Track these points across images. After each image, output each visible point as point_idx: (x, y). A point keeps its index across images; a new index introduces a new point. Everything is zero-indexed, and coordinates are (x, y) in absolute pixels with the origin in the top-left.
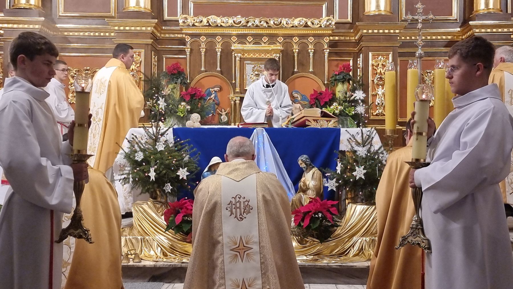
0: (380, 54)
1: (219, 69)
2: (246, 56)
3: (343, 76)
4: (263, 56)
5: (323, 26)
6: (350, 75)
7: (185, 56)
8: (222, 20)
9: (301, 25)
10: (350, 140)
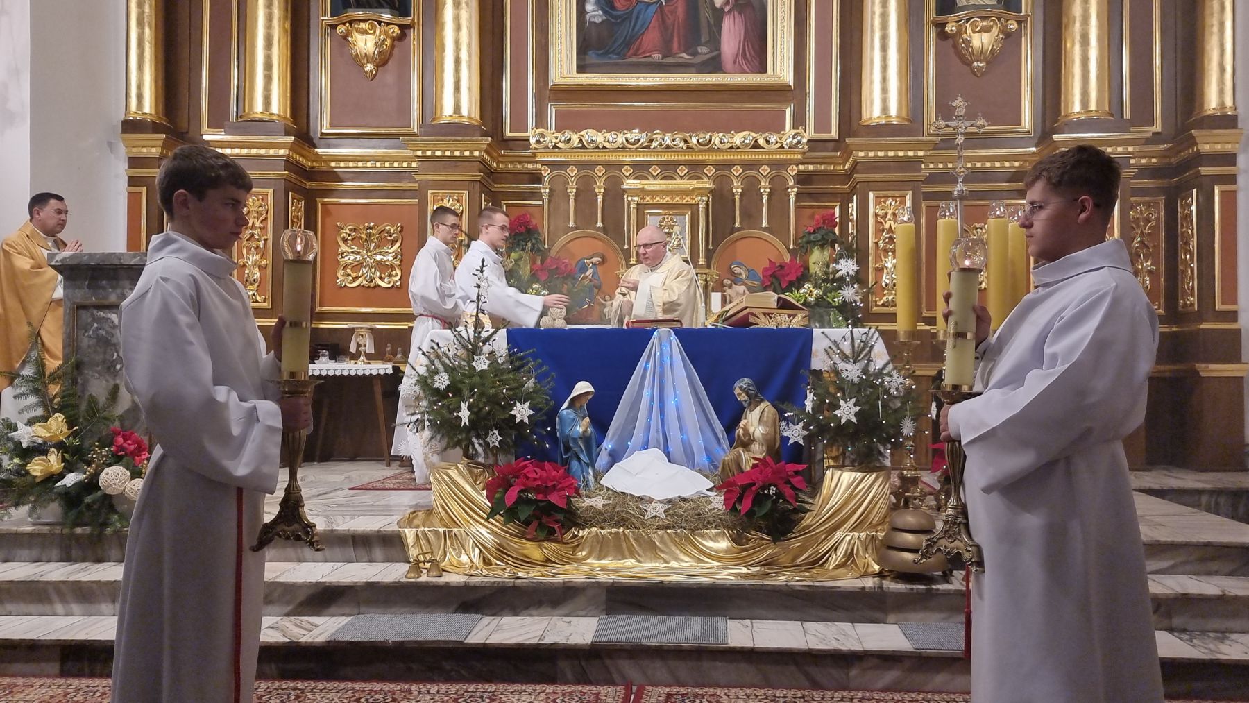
0: (890, 195)
1: (599, 225)
2: (648, 201)
3: (822, 236)
4: (677, 201)
5: (786, 147)
6: (835, 233)
7: (540, 203)
8: (605, 137)
9: (747, 145)
10: (829, 350)
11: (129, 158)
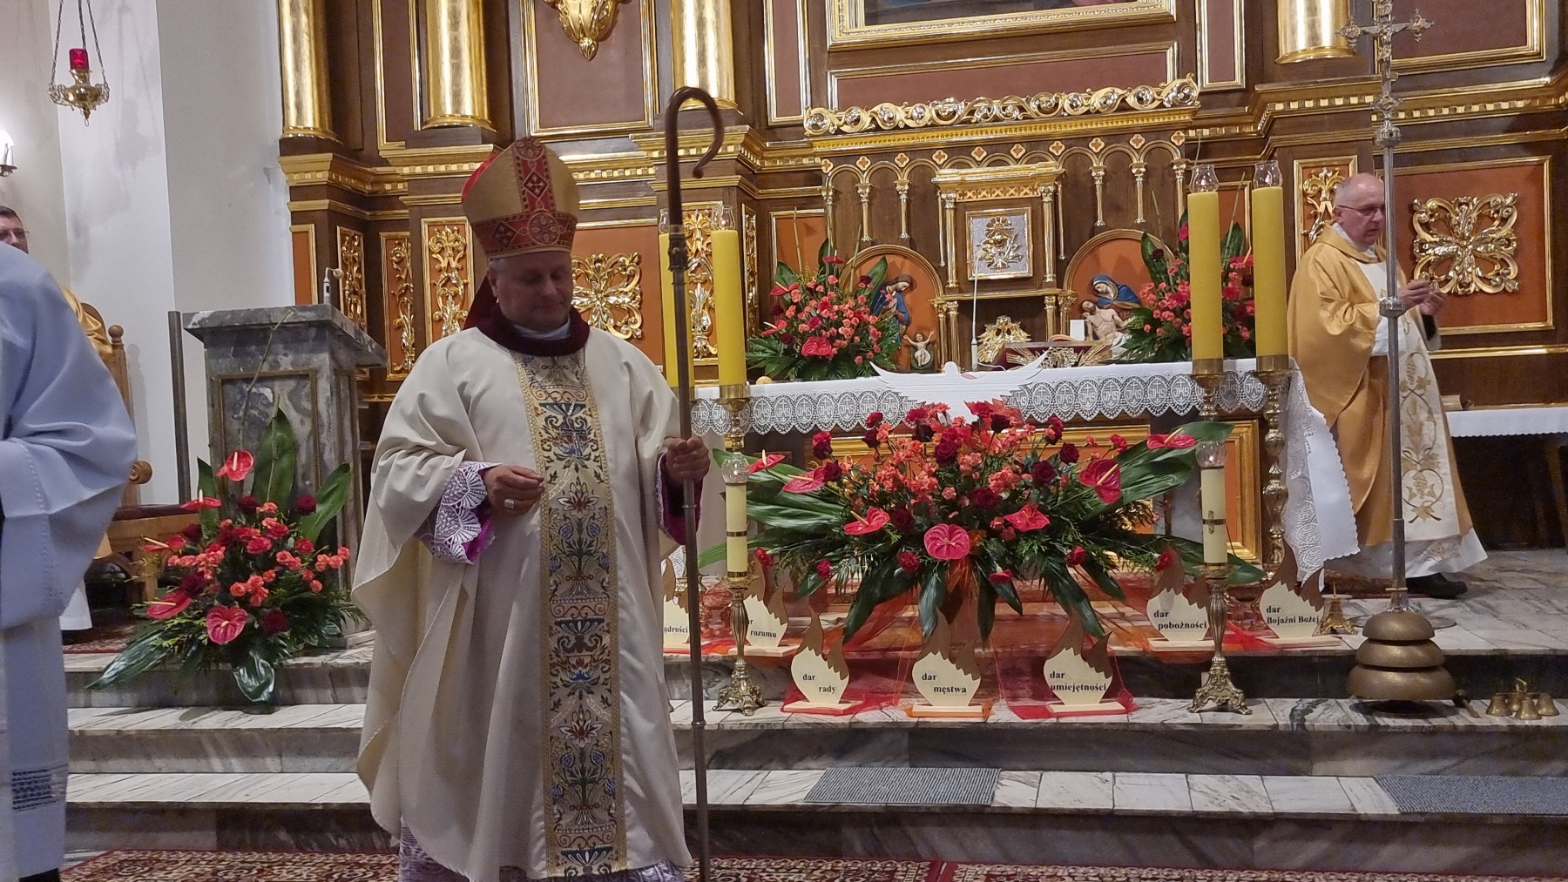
0: (1324, 164)
1: (904, 235)
2: (970, 198)
4: (1012, 194)
5: (1167, 105)
7: (822, 211)
8: (907, 113)
9: (1111, 107)
11: (291, 188)
